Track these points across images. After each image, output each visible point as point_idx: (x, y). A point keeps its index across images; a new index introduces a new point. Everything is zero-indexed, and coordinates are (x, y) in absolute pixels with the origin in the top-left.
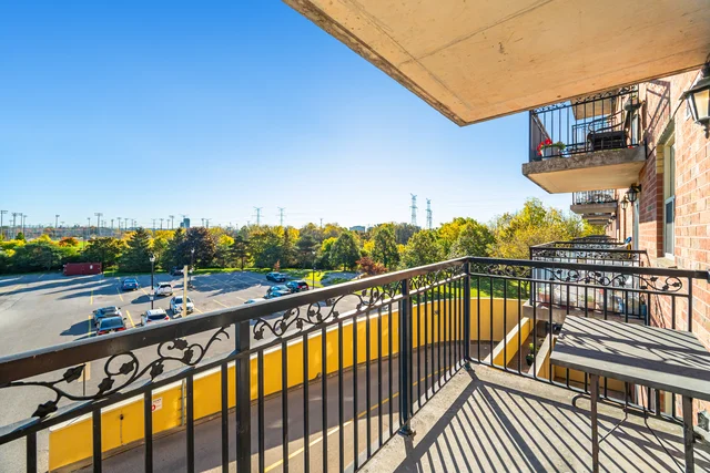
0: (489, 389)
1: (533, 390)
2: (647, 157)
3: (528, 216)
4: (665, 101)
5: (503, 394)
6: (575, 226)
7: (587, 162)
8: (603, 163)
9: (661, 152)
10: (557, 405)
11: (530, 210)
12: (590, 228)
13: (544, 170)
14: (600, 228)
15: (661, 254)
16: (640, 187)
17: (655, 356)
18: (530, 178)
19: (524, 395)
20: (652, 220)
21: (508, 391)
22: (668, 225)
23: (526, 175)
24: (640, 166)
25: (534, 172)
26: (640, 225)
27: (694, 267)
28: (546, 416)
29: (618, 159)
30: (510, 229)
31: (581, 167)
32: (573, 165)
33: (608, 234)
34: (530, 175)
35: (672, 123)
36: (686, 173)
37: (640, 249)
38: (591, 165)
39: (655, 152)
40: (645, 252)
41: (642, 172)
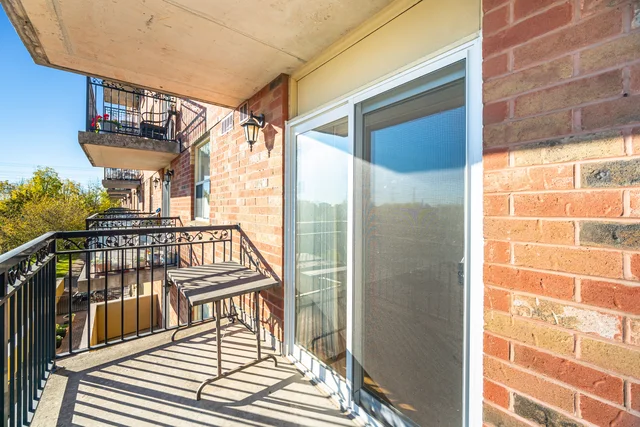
0: (96, 374)
1: (138, 348)
2: (181, 152)
3: (40, 188)
4: (201, 119)
5: (113, 368)
6: (94, 199)
7: (142, 145)
8: (154, 149)
9: (193, 151)
10: (162, 348)
11: (43, 181)
12: (108, 201)
13: (103, 144)
14: (115, 202)
15: (193, 219)
16: (172, 172)
17: (233, 277)
18: (84, 149)
19: (132, 357)
20: (186, 195)
21: (116, 362)
22: (199, 200)
23: (82, 144)
24: (175, 156)
25: (92, 142)
26: (171, 199)
27: (226, 223)
28: (160, 361)
29: (162, 148)
30: (14, 202)
31: (138, 148)
32: (131, 145)
33: (123, 206)
34: (87, 145)
35: (207, 134)
36: (220, 167)
37: (171, 216)
38: (145, 148)
39: (190, 150)
40: (178, 218)
41: (174, 162)
